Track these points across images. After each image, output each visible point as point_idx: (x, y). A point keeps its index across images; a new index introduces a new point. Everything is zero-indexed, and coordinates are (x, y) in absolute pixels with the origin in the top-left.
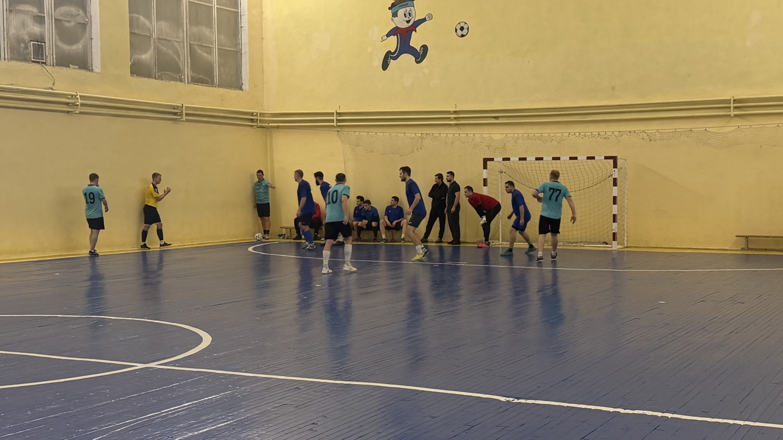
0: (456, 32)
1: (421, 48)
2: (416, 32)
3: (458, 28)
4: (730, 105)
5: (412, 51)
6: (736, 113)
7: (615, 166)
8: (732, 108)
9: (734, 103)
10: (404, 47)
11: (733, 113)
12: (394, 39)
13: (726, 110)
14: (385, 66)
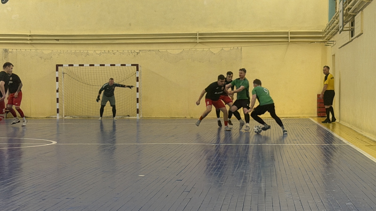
4: (196, 37)
6: (200, 41)
7: (137, 70)
8: (198, 38)
9: (199, 36)
11: (198, 41)
13: (193, 39)
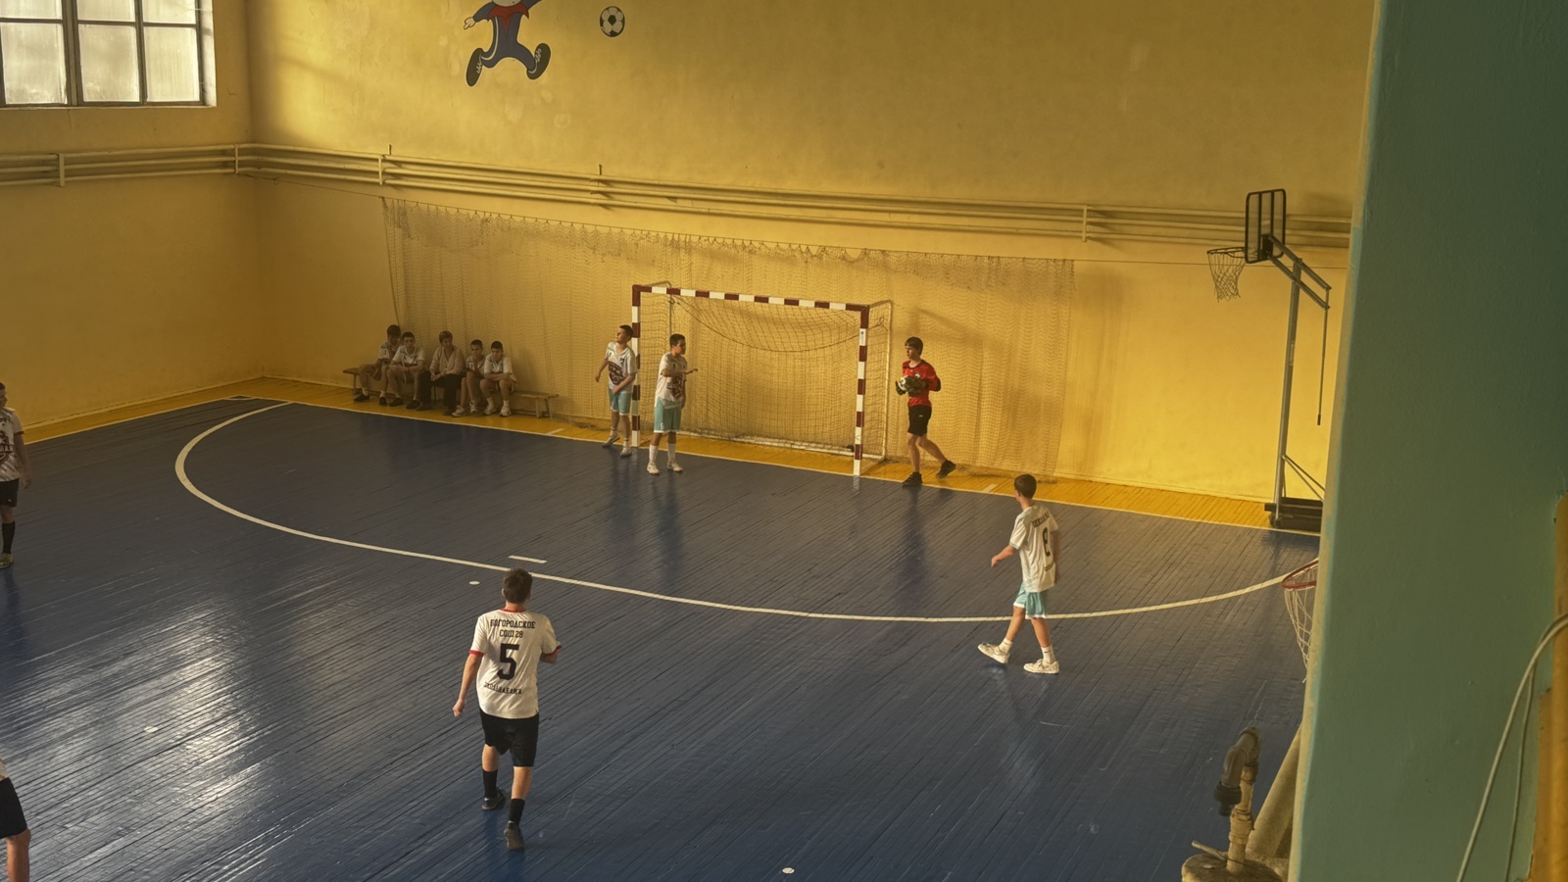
0: (602, 24)
1: (538, 47)
2: (528, 16)
3: (606, 18)
4: (1080, 219)
5: (521, 54)
6: (1090, 235)
7: (864, 324)
8: (1085, 223)
9: (1088, 217)
10: (507, 45)
12: (487, 27)
13: (1072, 227)
14: (472, 77)
